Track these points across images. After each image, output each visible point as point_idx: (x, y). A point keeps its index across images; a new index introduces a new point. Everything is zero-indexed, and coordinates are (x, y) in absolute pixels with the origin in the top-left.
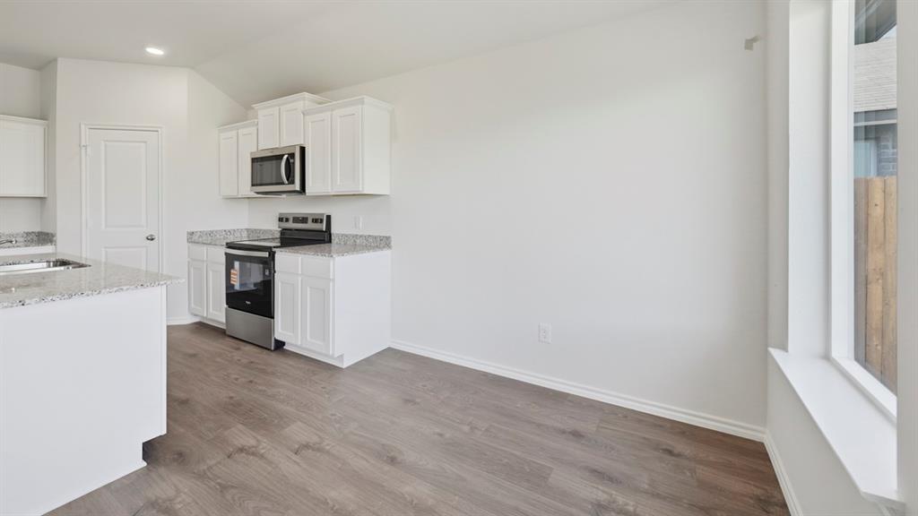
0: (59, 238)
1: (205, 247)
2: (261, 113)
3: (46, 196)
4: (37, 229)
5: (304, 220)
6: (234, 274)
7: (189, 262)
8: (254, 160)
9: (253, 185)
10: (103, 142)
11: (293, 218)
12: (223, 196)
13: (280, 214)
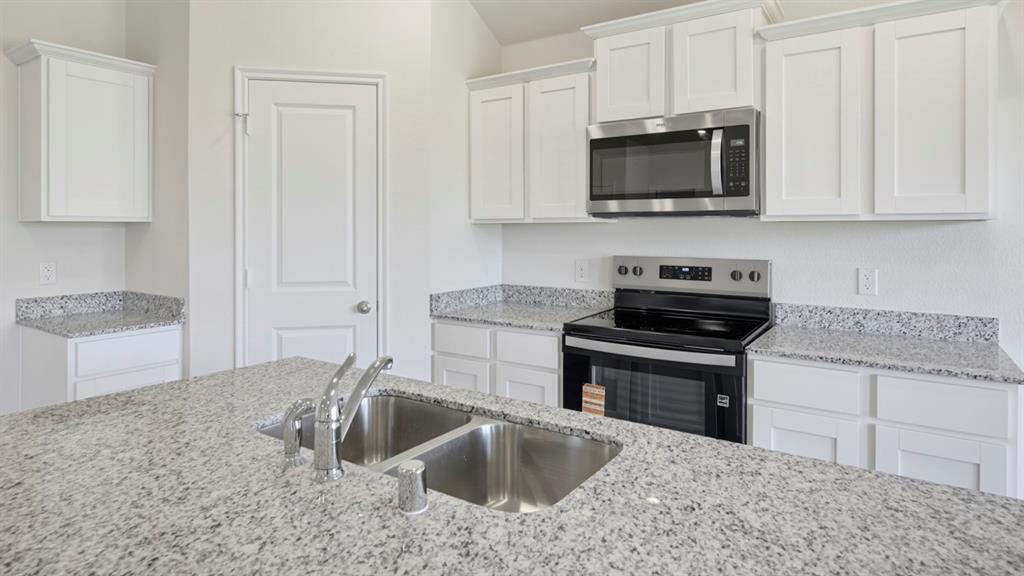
0: (193, 310)
1: (488, 331)
2: (601, 45)
3: (150, 220)
4: (121, 288)
5: (702, 273)
6: (593, 396)
7: (433, 358)
8: (595, 145)
9: (593, 197)
10: (274, 108)
11: (661, 267)
12: (476, 220)
13: (615, 257)
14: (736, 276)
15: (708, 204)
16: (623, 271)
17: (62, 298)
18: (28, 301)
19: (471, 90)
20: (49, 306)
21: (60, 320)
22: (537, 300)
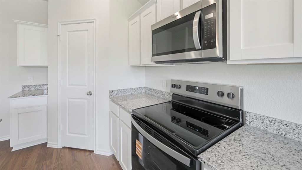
1: (118, 106)
8: (154, 32)
9: (153, 55)
10: (67, 32)
11: (187, 86)
12: (131, 65)
13: (172, 80)
14: (221, 94)
15: (193, 55)
16: (174, 86)
17: (34, 85)
18: (25, 86)
19: (129, 21)
20: (30, 87)
21: (33, 91)
22: (152, 93)
